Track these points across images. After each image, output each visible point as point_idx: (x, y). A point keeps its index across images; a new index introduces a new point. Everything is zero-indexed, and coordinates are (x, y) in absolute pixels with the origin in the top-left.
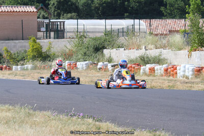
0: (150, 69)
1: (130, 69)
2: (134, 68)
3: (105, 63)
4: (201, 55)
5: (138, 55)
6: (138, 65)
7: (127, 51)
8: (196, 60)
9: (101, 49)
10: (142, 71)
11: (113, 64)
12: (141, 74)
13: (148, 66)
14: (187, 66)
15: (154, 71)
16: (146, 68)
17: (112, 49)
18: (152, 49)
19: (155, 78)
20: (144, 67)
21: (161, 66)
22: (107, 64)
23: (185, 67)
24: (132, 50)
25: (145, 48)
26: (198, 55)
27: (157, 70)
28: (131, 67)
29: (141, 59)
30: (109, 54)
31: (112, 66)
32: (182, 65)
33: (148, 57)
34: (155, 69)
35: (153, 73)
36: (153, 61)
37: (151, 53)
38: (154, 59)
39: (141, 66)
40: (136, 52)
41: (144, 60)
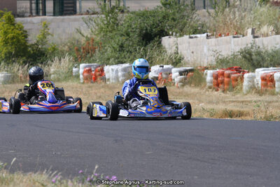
0: (263, 79)
1: (220, 79)
2: (229, 76)
3: (165, 67)
5: (237, 49)
6: (238, 70)
7: (213, 40)
9: (156, 36)
10: (246, 83)
11: (182, 69)
13: (260, 72)
15: (273, 81)
16: (254, 77)
17: (181, 36)
18: (267, 35)
19: (275, 98)
20: (250, 74)
22: (170, 69)
24: (224, 38)
25: (253, 32)
28: (223, 74)
29: (244, 57)
30: (174, 48)
31: (181, 74)
33: (259, 54)
34: (275, 78)
35: (271, 87)
36: (271, 61)
37: (266, 43)
38: (273, 56)
39: (244, 73)
40: (232, 42)
41: (252, 59)
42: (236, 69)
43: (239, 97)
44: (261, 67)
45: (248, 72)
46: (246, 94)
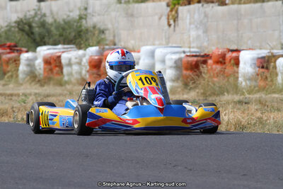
0: (47, 62)
4: (206, 16)
5: (14, 17)
6: (12, 48)
8: (193, 33)
10: (22, 68)
12: (21, 76)
13: (44, 51)
14: (159, 52)
15: (60, 66)
16: (36, 58)
20: (30, 54)
21: (81, 52)
23: (152, 54)
26: (196, 16)
27: (70, 64)
29: (22, 30)
32: (145, 49)
33: (43, 24)
34: (64, 61)
35: (57, 74)
36: (61, 35)
37: (55, 9)
38: (64, 29)
39: (20, 52)
40: (8, 8)
41: (32, 33)
42: (10, 47)
43: (11, 88)
44: (45, 44)
45: (27, 52)
46: (22, 84)
